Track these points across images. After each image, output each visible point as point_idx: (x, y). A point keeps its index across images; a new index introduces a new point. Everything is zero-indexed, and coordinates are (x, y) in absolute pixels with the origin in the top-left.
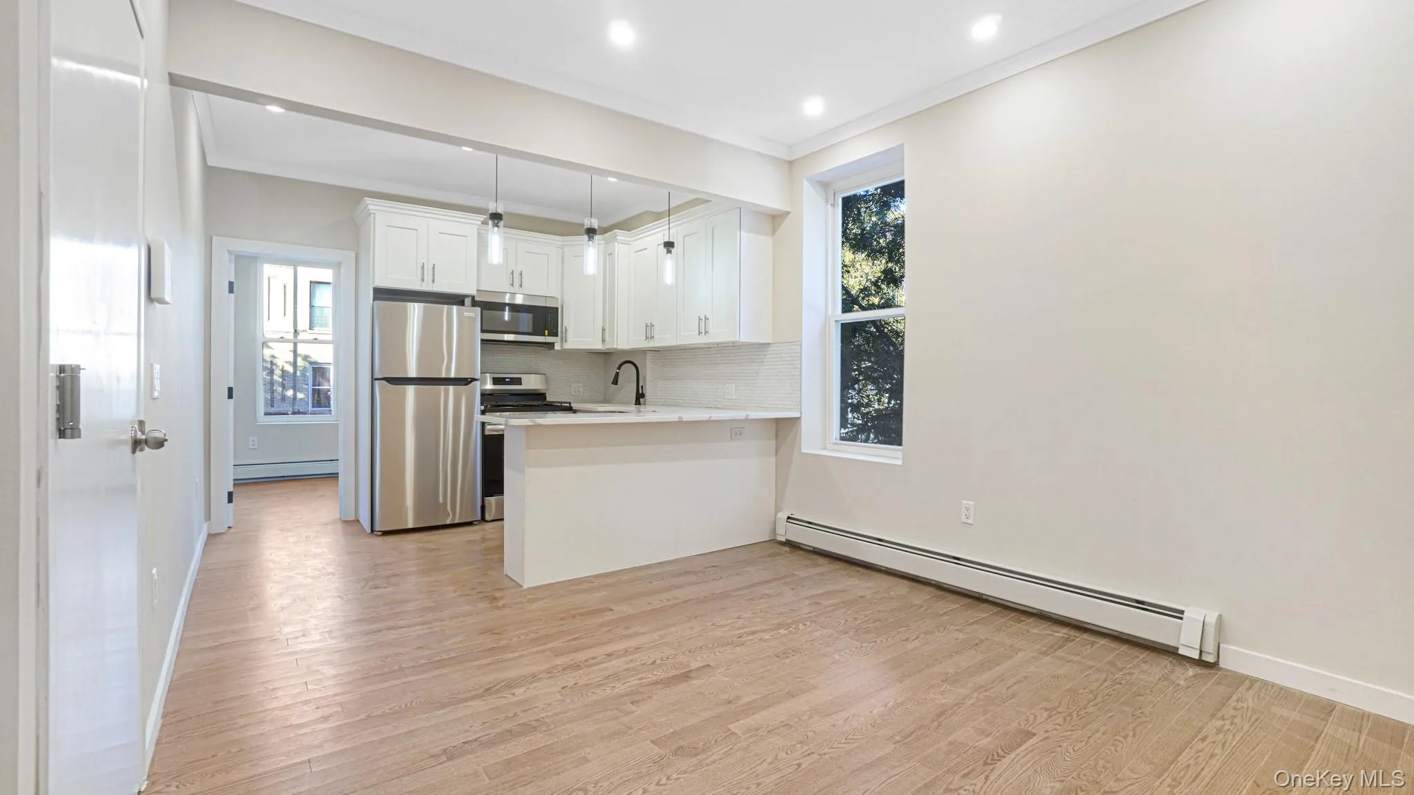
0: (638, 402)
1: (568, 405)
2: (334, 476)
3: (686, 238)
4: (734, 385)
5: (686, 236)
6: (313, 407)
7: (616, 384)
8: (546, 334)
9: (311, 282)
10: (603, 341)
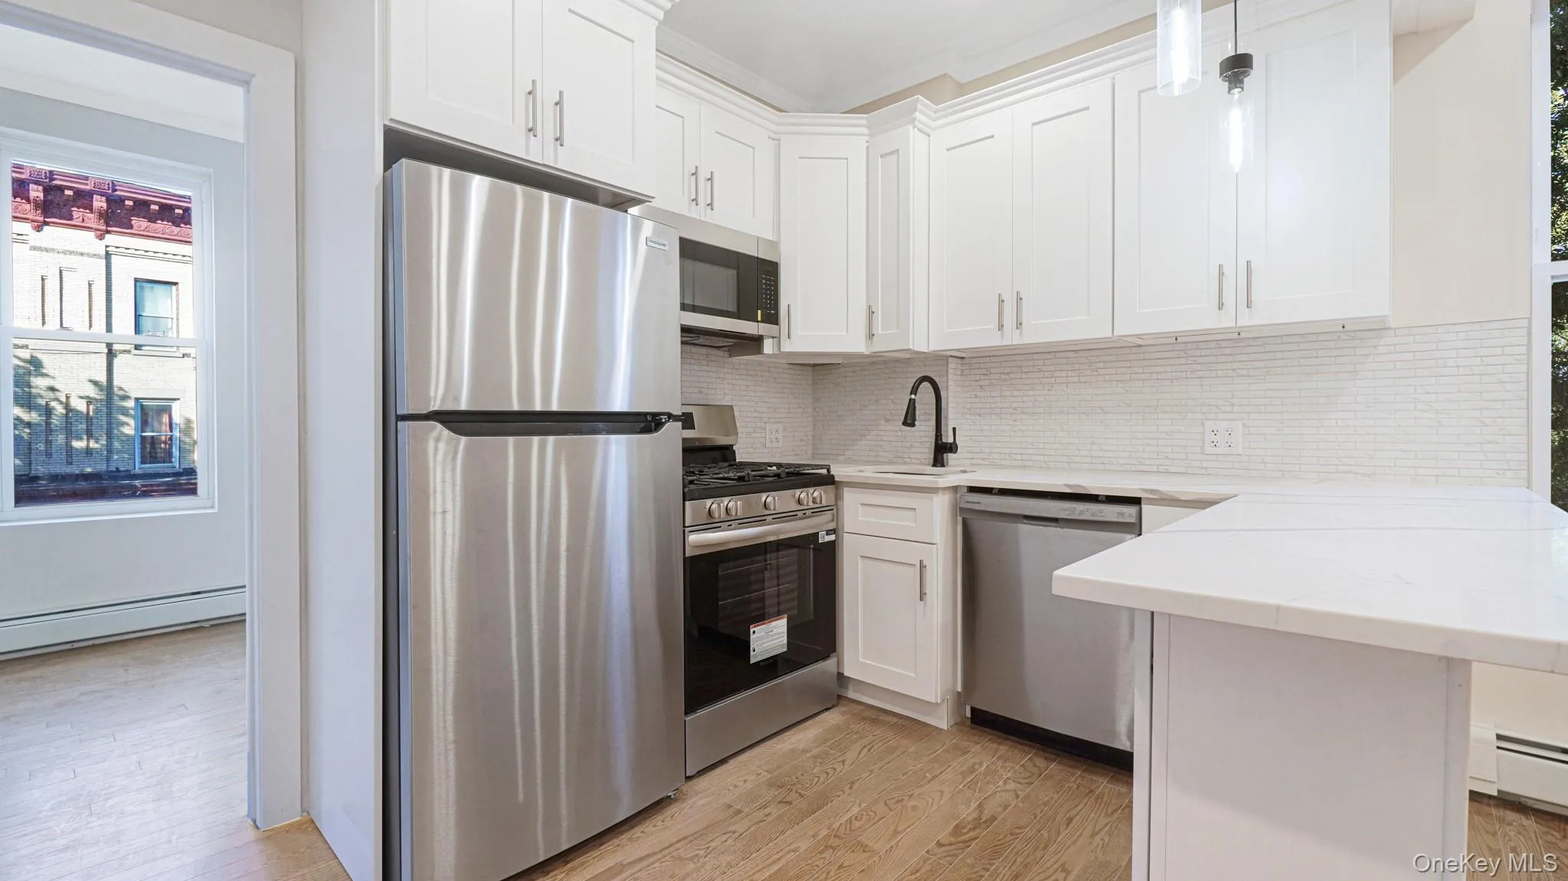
0: (938, 461)
1: (824, 471)
2: (236, 622)
3: (1143, 94)
4: (1240, 424)
5: (1143, 91)
6: (143, 462)
7: (913, 425)
8: (759, 319)
9: (136, 280)
10: (871, 336)
